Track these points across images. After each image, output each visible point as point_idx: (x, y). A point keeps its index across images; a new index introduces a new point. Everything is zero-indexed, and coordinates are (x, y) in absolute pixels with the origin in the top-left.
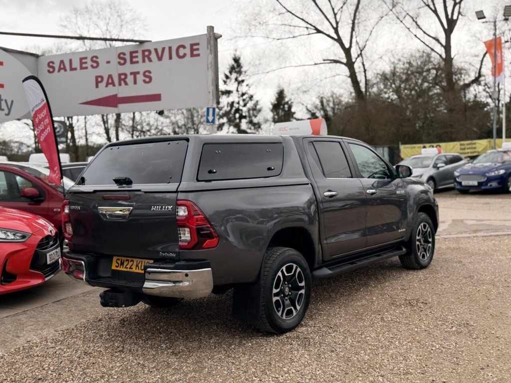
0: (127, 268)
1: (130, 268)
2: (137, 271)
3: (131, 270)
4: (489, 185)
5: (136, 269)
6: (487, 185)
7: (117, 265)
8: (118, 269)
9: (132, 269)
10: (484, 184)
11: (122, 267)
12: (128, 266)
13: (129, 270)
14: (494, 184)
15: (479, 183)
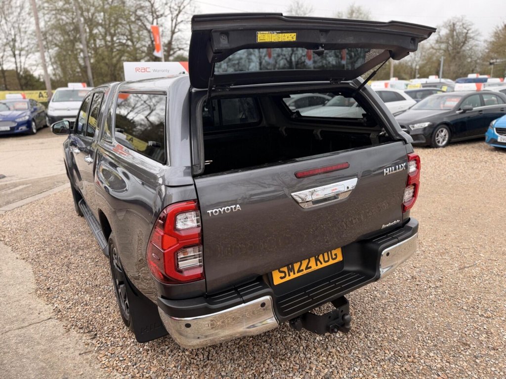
0: (302, 270)
1: (307, 268)
2: (320, 266)
3: (309, 271)
4: (20, 128)
5: (317, 265)
6: (18, 129)
7: (283, 275)
8: (288, 278)
9: (311, 267)
10: (16, 128)
11: (292, 274)
12: (303, 267)
13: (305, 272)
14: (24, 128)
15: (11, 128)
